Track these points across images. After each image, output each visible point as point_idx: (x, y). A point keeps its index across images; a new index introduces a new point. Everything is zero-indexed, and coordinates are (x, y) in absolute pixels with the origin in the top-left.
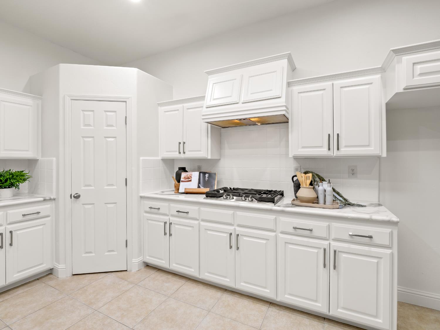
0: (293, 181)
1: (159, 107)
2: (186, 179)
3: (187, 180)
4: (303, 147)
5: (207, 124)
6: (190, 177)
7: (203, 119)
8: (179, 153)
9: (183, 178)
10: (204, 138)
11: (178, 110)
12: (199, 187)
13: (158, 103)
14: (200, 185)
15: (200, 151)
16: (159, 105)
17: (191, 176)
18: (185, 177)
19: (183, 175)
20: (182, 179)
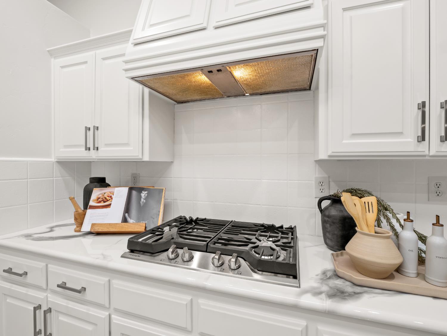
0: (321, 211)
1: (53, 60)
2: (100, 202)
3: (102, 204)
4: (354, 135)
5: (141, 86)
6: (108, 198)
7: (126, 70)
8: (86, 150)
9: (94, 201)
10: (136, 119)
11: (86, 62)
12: (125, 220)
13: (47, 49)
14: (127, 215)
15: (127, 144)
16: (53, 54)
17: (111, 197)
18: (99, 198)
19: (97, 193)
20: (91, 203)
